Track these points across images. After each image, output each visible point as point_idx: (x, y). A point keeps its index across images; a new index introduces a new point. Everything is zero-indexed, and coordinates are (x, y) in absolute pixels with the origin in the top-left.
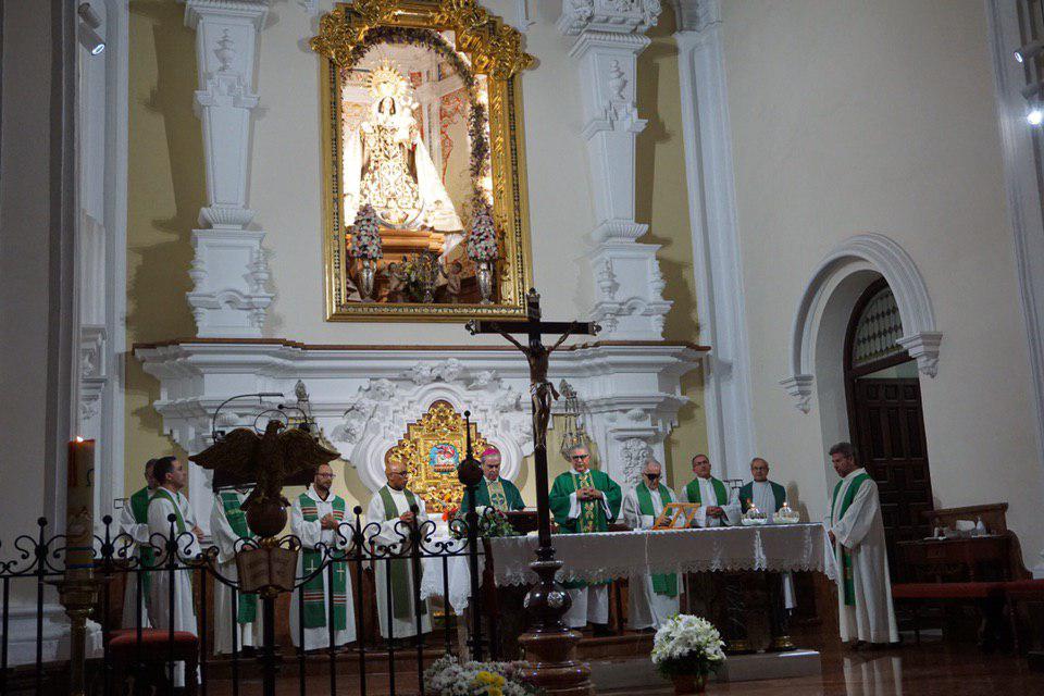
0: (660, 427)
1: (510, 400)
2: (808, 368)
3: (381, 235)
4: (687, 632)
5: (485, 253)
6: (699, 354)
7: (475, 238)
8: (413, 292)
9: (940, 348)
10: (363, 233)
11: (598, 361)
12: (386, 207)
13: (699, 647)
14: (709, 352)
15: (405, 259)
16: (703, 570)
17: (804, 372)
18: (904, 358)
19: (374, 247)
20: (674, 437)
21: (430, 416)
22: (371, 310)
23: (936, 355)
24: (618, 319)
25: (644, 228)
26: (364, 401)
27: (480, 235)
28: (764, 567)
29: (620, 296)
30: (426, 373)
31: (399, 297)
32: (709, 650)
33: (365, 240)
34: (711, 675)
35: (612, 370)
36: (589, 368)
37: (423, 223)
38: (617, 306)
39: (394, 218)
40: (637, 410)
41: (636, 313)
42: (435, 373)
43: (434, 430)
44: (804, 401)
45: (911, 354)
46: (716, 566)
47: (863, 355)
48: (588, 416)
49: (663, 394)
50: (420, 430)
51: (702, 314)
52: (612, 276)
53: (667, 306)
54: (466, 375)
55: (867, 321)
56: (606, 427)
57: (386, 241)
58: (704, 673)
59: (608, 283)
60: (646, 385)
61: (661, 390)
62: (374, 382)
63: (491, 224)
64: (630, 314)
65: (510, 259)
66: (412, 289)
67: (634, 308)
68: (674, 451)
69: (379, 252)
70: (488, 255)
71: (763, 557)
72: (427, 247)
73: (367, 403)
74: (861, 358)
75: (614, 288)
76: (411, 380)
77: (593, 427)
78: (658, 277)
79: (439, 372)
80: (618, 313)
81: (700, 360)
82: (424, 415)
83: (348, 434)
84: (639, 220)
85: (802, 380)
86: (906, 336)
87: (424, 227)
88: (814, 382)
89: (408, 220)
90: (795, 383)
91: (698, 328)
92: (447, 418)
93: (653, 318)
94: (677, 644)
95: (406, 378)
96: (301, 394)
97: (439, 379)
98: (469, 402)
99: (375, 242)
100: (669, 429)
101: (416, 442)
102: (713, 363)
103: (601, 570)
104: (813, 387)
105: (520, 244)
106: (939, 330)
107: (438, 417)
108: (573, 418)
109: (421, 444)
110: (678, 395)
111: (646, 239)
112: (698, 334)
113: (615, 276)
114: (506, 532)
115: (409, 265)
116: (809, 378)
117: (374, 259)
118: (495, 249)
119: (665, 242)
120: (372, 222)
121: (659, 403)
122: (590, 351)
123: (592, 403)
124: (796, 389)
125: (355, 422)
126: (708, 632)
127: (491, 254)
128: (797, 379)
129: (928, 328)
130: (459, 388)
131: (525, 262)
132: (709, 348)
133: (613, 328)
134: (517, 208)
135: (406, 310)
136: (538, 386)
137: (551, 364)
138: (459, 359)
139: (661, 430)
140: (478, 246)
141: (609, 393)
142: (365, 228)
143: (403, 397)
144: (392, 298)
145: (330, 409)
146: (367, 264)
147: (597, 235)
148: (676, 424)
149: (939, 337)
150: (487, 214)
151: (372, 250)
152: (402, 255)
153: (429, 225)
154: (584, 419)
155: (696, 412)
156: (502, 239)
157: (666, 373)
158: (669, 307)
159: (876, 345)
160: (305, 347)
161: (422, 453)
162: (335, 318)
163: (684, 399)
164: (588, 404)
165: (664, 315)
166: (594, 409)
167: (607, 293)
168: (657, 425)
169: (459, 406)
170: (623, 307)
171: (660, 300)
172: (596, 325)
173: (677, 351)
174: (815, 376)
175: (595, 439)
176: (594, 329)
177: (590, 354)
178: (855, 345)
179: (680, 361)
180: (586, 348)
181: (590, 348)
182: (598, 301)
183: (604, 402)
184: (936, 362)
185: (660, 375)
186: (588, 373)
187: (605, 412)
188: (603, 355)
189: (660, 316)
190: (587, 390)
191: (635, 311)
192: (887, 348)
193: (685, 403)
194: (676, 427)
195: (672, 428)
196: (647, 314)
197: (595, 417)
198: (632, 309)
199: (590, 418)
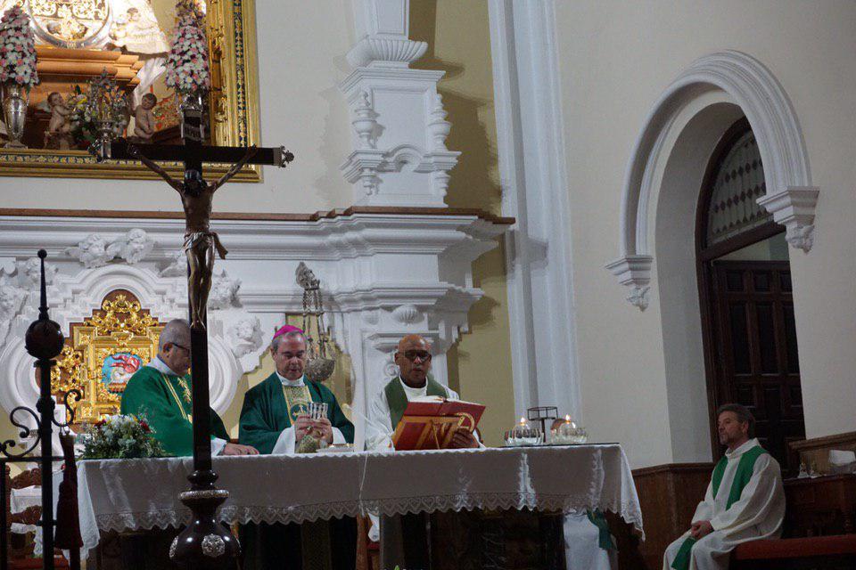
0: (442, 332)
1: (222, 291)
2: (646, 245)
3: (39, 57)
5: (190, 80)
6: (499, 229)
7: (177, 58)
8: (83, 136)
9: (816, 212)
10: (10, 47)
11: (351, 235)
12: (55, 16)
14: (512, 227)
15: (78, 91)
16: (442, 508)
17: (641, 251)
19: (25, 68)
20: (462, 347)
21: (103, 313)
22: (20, 159)
23: (810, 220)
24: (381, 176)
25: (421, 47)
26: (5, 289)
27: (183, 53)
28: (532, 505)
29: (385, 144)
30: (98, 250)
31: (63, 142)
33: (12, 58)
35: (371, 249)
36: (339, 246)
37: (109, 40)
38: (379, 158)
39: (66, 32)
40: (406, 308)
41: (407, 169)
42: (112, 251)
43: (109, 333)
44: (640, 292)
45: (778, 218)
46: (461, 503)
47: (721, 228)
48: (337, 318)
49: (445, 284)
50: (89, 332)
51: (505, 172)
52: (372, 114)
53: (452, 159)
54: (158, 255)
55: (727, 178)
56: (363, 332)
57: (45, 65)
59: (365, 125)
60: (422, 273)
61: (442, 278)
62: (22, 263)
63: (200, 38)
64: (398, 170)
65: (227, 90)
66: (87, 133)
67: (405, 162)
68: (463, 367)
69: (32, 76)
70: (194, 82)
71: (531, 491)
72: (113, 74)
73: (12, 293)
74: (718, 231)
75: (376, 131)
76: (77, 260)
77: (345, 332)
78: (440, 117)
79: (118, 249)
80: (382, 168)
81: (502, 236)
82: (95, 311)
84: (413, 37)
85: (636, 262)
86: (770, 193)
87: (111, 47)
88: (654, 265)
89: (89, 34)
90: (627, 266)
91: (499, 193)
92: (128, 315)
93: (432, 175)
97: (117, 259)
98: (163, 293)
99: (26, 60)
100: (455, 335)
101: (82, 349)
102: (520, 241)
103: (291, 508)
104: (653, 273)
105: (242, 68)
106: (816, 184)
107: (116, 314)
108: (314, 319)
109: (90, 353)
110: (469, 287)
111: (425, 62)
112: (501, 201)
113: (377, 115)
114: (150, 451)
115: (82, 98)
116: (646, 260)
117: (26, 86)
118: (204, 74)
119: (453, 70)
120: (24, 32)
121: (440, 298)
122: (339, 221)
123: (343, 297)
124: (628, 276)
127: (199, 82)
128: (629, 261)
129: (800, 182)
130: (149, 274)
131: (249, 94)
132: (512, 221)
133: (373, 190)
134: (238, 16)
135: (72, 160)
136: (195, 237)
138: (147, 230)
139: (442, 336)
140: (180, 69)
141: (366, 283)
142: (13, 40)
143: (64, 285)
144: (54, 143)
146: (15, 93)
147: (353, 58)
148: (465, 328)
149: (816, 194)
150: (194, 25)
151: (23, 72)
152: (74, 85)
153: (119, 43)
154: (332, 319)
155: (495, 312)
156: (217, 61)
157: (449, 255)
158: (454, 161)
159: (738, 212)
161: (92, 366)
163: (478, 293)
164: (338, 299)
165: (448, 172)
166: (346, 305)
167: (365, 139)
168: (437, 329)
169: (147, 300)
170: (388, 159)
171: (443, 150)
172: (285, 151)
173: (465, 223)
174: (654, 256)
175: (347, 349)
176: (283, 157)
177: (339, 225)
178: (711, 212)
179: (471, 237)
180: (334, 218)
181: (339, 218)
182: (352, 150)
183: (360, 295)
184: (810, 231)
185: (441, 257)
186: (337, 254)
187: (361, 311)
188: (358, 228)
189: (442, 173)
190: (336, 277)
191: (405, 165)
192: (752, 216)
193: (478, 298)
194: (465, 333)
195: (460, 334)
196: (423, 170)
197: (348, 317)
198: (402, 163)
199: (340, 318)
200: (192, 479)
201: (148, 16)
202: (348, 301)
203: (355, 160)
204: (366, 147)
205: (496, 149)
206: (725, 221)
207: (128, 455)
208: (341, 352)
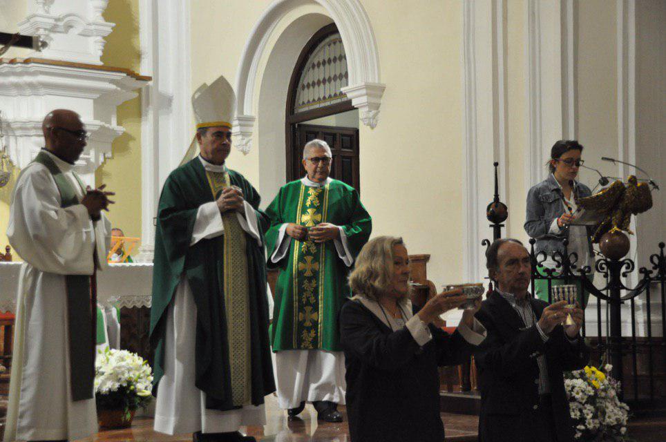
0: (92, 156)
2: (251, 109)
4: (119, 367)
6: (139, 84)
9: (381, 101)
11: (27, 79)
13: (130, 382)
14: (150, 83)
16: (138, 305)
17: (247, 112)
18: (347, 107)
20: (106, 168)
23: (377, 107)
24: (52, 36)
29: (56, 11)
32: (140, 386)
34: (139, 411)
35: (42, 91)
36: (17, 86)
38: (52, 21)
41: (74, 32)
44: (244, 142)
45: (354, 103)
47: (306, 101)
48: (12, 140)
49: (98, 122)
51: (144, 41)
53: (108, 28)
55: (313, 66)
58: (133, 408)
61: (96, 118)
64: (66, 32)
67: (71, 27)
74: (303, 103)
77: (17, 150)
80: (54, 29)
81: (140, 90)
85: (244, 121)
86: (351, 85)
88: (256, 123)
91: (138, 56)
93: (91, 40)
94: (108, 379)
100: (101, 159)
102: (154, 98)
104: (255, 129)
106: (383, 82)
110: (114, 124)
112: (140, 62)
116: (251, 119)
123: (19, 125)
126: (138, 368)
129: (373, 79)
132: (149, 79)
139: (93, 160)
148: (109, 155)
149: (382, 89)
154: (7, 141)
155: (131, 144)
158: (109, 30)
159: (319, 92)
163: (121, 129)
164: (13, 126)
165: (104, 38)
166: (20, 131)
167: (41, 6)
168: (89, 154)
170: (59, 23)
171: (101, 20)
172: (41, 39)
173: (115, 78)
174: (257, 117)
175: (19, 163)
176: (40, 44)
177: (19, 70)
178: (299, 89)
179: (119, 89)
180: (15, 64)
181: (19, 65)
182: (28, 13)
183: (32, 125)
184: (377, 114)
185: (96, 101)
186: (14, 92)
187: (32, 136)
188: (34, 74)
189: (99, 38)
190: (13, 109)
191: (71, 29)
192: (330, 96)
193: (120, 133)
194: (109, 158)
195: (105, 158)
196: (84, 35)
197: (20, 140)
198: (69, 27)
199: (14, 140)
202: (21, 128)
203: (32, 20)
204: (41, 12)
205: (138, 23)
206: (310, 97)
208: (13, 166)
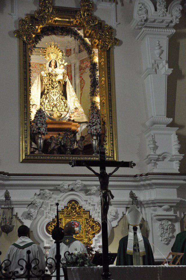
0: (178, 214)
3: (47, 124)
5: (95, 131)
8: (62, 150)
10: (38, 122)
11: (148, 182)
12: (52, 110)
15: (59, 135)
19: (43, 128)
21: (67, 207)
22: (42, 158)
24: (157, 162)
25: (171, 120)
26: (36, 200)
27: (93, 123)
29: (159, 152)
31: (55, 152)
33: (39, 125)
35: (154, 187)
36: (144, 185)
37: (69, 118)
38: (157, 156)
39: (56, 115)
40: (166, 206)
41: (166, 160)
42: (71, 187)
43: (69, 214)
48: (143, 209)
49: (179, 199)
50: (63, 214)
52: (155, 142)
53: (181, 157)
54: (85, 188)
56: (152, 214)
57: (49, 126)
59: (152, 146)
60: (171, 194)
61: (178, 196)
62: (42, 191)
63: (99, 118)
64: (163, 160)
65: (107, 135)
66: (62, 148)
67: (165, 158)
69: (45, 131)
70: (97, 132)
72: (70, 129)
73: (39, 201)
75: (156, 148)
76: (59, 190)
77: (146, 214)
78: (177, 143)
79: (72, 187)
80: (158, 160)
82: (65, 207)
83: (29, 216)
84: (168, 116)
87: (69, 120)
89: (63, 116)
92: (76, 208)
93: (174, 162)
95: (57, 189)
96: (7, 196)
97: (72, 190)
98: (86, 201)
99: (44, 126)
100: (183, 215)
101: (61, 219)
105: (112, 127)
107: (72, 208)
109: (63, 221)
111: (172, 125)
113: (156, 142)
115: (61, 137)
117: (44, 134)
118: (100, 130)
119: (181, 127)
120: (43, 117)
121: (177, 203)
122: (144, 177)
123: (145, 202)
125: (32, 210)
127: (98, 132)
130: (82, 194)
131: (114, 136)
133: (155, 167)
134: (111, 111)
135: (58, 158)
136: (104, 192)
137: (110, 183)
138: (82, 180)
139: (178, 216)
140: (92, 128)
141: (153, 197)
142: (40, 119)
143: (55, 198)
145: (21, 204)
146: (40, 136)
147: (148, 123)
151: (43, 130)
152: (58, 133)
153: (72, 119)
156: (104, 125)
157: (180, 188)
158: (182, 157)
160: (9, 175)
162: (24, 161)
164: (143, 203)
165: (180, 161)
167: (152, 150)
168: (176, 213)
169: (82, 203)
170: (160, 157)
171: (178, 154)
172: (133, 163)
175: (147, 220)
176: (132, 165)
177: (144, 179)
180: (142, 176)
181: (144, 176)
182: (148, 154)
183: (151, 202)
185: (178, 189)
186: (143, 188)
187: (151, 207)
188: (150, 179)
189: (178, 161)
190: (143, 196)
191: (165, 159)
195: (184, 215)
196: (171, 160)
197: (147, 209)
198: (164, 158)
199: (144, 209)
200: (102, 275)
201: (81, 110)
202: (147, 204)
203: (149, 157)
204: (152, 153)
207: (80, 266)
208: (144, 221)
